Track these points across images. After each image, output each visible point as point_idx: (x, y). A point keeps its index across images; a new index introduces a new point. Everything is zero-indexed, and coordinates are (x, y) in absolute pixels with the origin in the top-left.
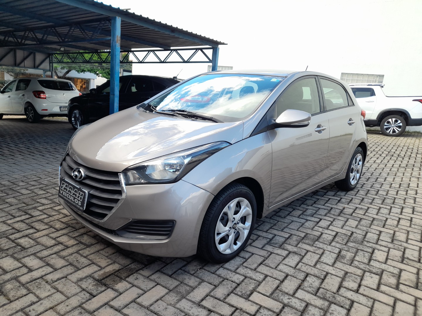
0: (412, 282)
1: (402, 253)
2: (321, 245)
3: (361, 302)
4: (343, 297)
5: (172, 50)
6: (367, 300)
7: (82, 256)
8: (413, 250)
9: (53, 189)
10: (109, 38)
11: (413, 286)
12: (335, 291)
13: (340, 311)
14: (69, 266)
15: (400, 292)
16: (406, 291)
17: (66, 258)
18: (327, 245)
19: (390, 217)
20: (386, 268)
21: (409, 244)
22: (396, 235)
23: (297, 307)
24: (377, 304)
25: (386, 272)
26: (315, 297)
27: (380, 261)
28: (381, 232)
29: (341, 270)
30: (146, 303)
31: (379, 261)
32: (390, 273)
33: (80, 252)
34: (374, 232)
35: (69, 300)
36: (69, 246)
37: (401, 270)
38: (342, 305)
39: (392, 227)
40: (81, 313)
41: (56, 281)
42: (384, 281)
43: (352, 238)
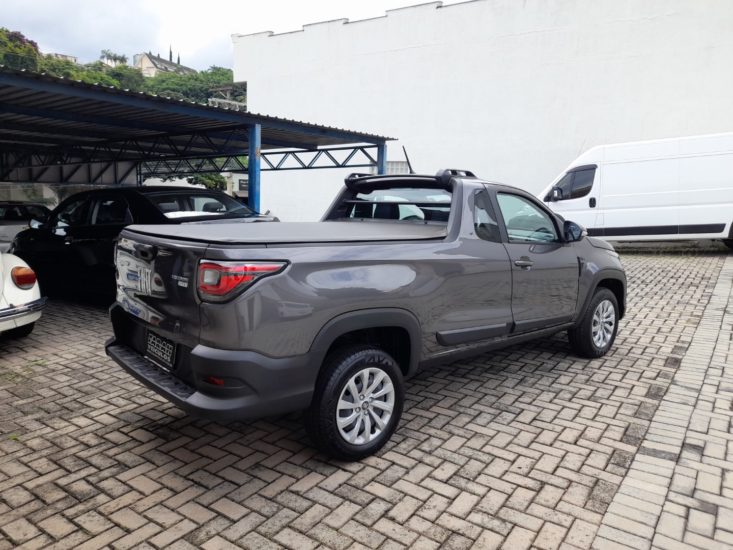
18: (511, 374)
20: (566, 388)
23: (471, 413)
24: (545, 411)
25: (565, 391)
26: (488, 408)
27: (563, 383)
29: (520, 391)
32: (568, 391)
34: (567, 362)
37: (580, 389)
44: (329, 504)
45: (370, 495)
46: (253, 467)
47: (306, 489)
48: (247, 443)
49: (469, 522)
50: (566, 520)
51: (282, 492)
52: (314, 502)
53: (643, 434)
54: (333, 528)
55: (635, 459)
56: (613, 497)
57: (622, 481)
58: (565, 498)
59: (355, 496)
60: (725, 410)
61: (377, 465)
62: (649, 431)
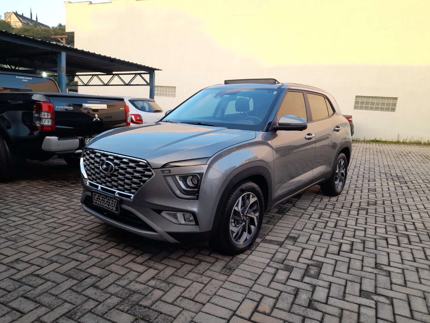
5: (114, 75)
10: (56, 69)
44: (57, 281)
45: (88, 274)
46: (14, 262)
47: (45, 273)
48: (16, 247)
49: (147, 285)
50: (206, 280)
51: (27, 275)
52: (47, 280)
53: (268, 232)
54: (54, 295)
55: (259, 246)
56: (238, 266)
57: (247, 257)
58: (211, 268)
59: (77, 275)
60: (315, 218)
61: (100, 256)
62: (271, 231)
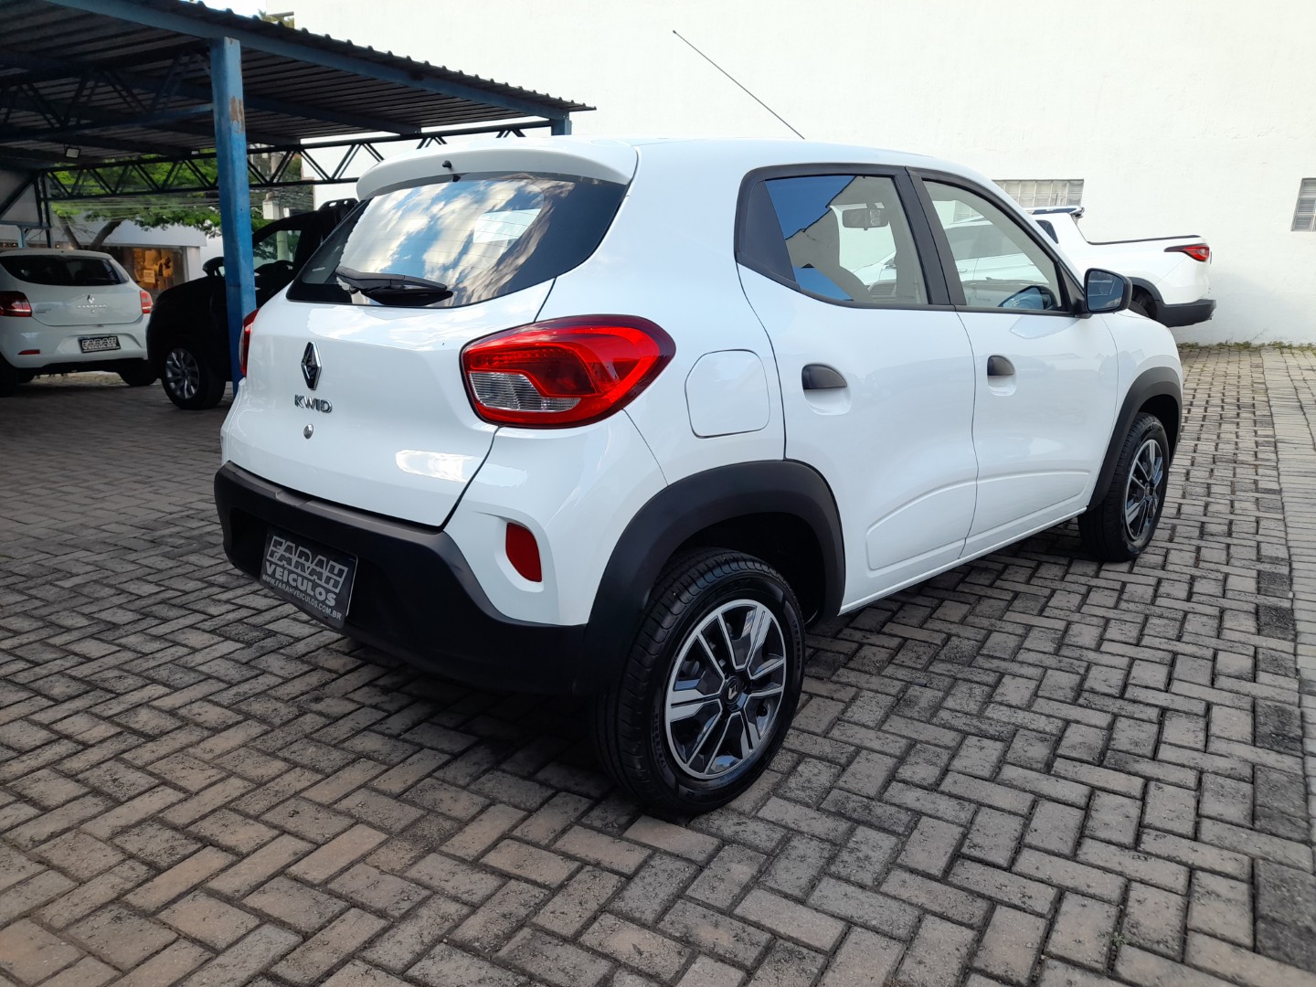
0: (1090, 749)
1: (1077, 678)
2: (852, 677)
3: (939, 814)
4: (894, 805)
5: (424, 137)
6: (958, 807)
7: (130, 765)
8: (1112, 667)
9: (48, 587)
10: (207, 107)
11: (1091, 759)
12: (872, 792)
13: (880, 842)
14: (89, 797)
15: (1053, 779)
16: (1069, 775)
17: (80, 776)
18: (868, 676)
19: (1063, 585)
20: (1026, 721)
21: (1102, 652)
22: (1070, 632)
23: (757, 842)
24: (984, 817)
25: (1026, 732)
26: (811, 813)
27: (1014, 704)
28: (1029, 628)
29: (900, 736)
30: (316, 875)
31: (1010, 706)
32: (1035, 733)
33: (126, 756)
34: (1010, 631)
35: (82, 889)
36: (90, 743)
37: (1067, 723)
38: (886, 825)
39: (1062, 612)
40: (120, 919)
41: (45, 841)
42: (1014, 755)
43: (945, 651)
